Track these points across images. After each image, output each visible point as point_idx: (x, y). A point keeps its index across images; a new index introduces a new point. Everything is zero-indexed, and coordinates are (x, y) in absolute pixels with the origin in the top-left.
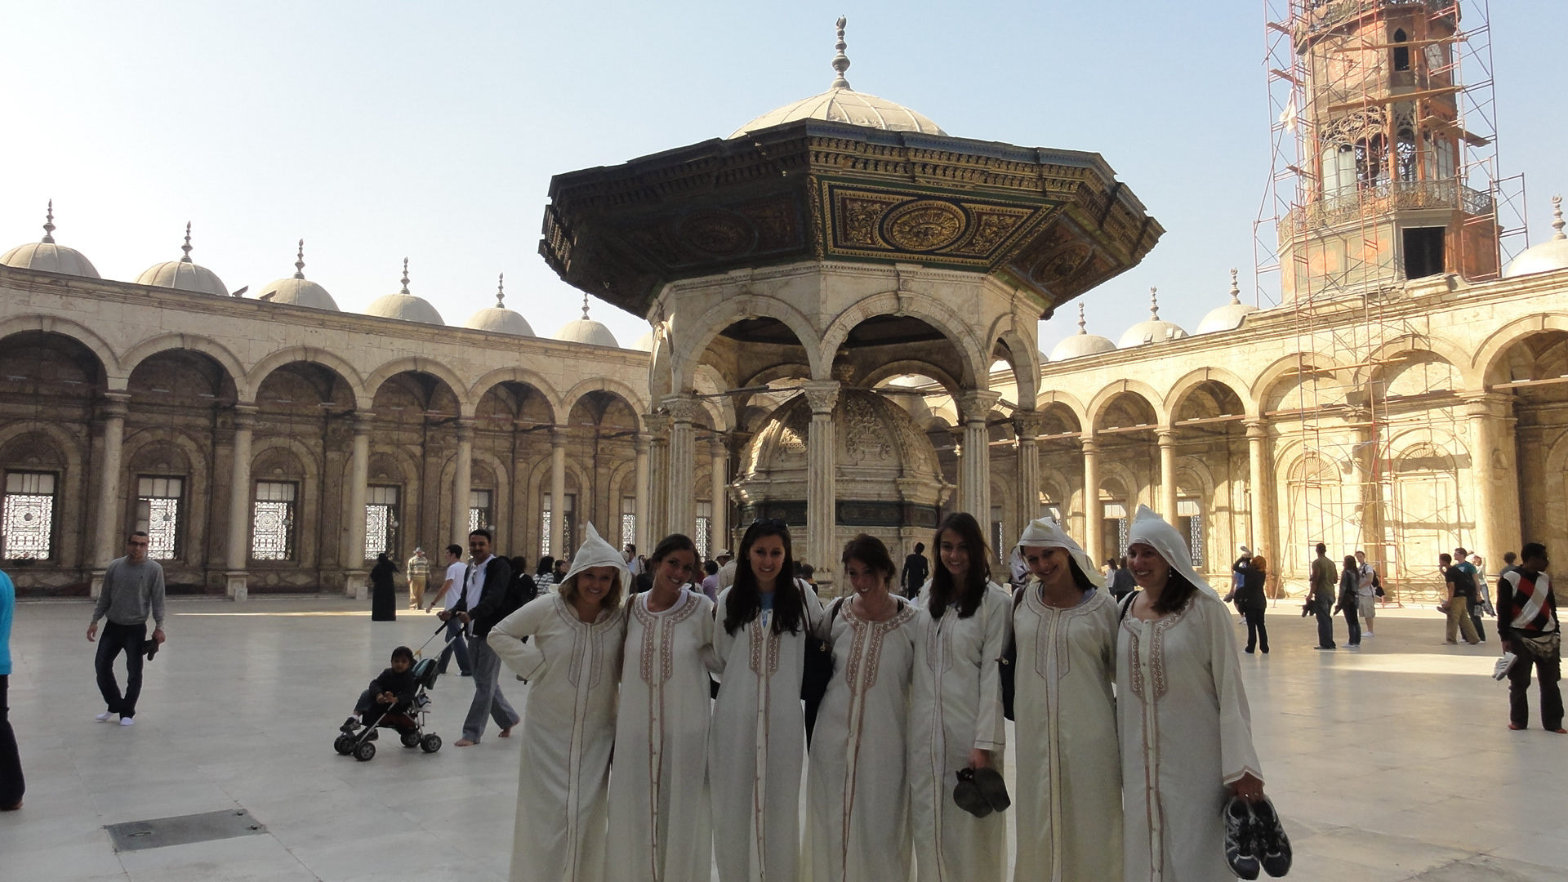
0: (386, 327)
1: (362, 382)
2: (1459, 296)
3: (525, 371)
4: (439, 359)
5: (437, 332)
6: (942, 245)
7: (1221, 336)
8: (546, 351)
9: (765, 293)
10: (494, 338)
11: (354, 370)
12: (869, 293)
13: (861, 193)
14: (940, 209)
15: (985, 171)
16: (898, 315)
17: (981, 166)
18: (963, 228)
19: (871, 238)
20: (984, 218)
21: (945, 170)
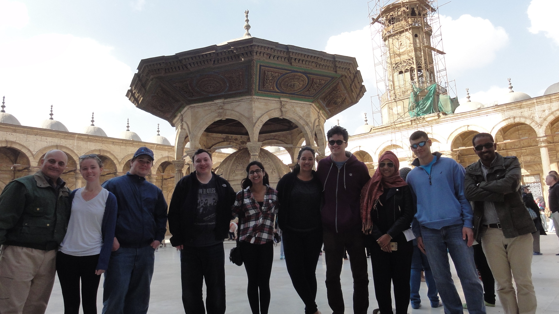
0: (44, 133)
1: (33, 155)
2: (441, 120)
3: (104, 151)
4: (68, 146)
5: (67, 135)
6: (299, 91)
7: (364, 135)
8: (113, 142)
9: (230, 109)
10: (91, 137)
11: (29, 150)
12: (271, 109)
13: (271, 69)
14: (299, 76)
15: (317, 62)
16: (281, 118)
17: (315, 60)
18: (306, 84)
19: (273, 88)
20: (315, 80)
21: (303, 61)
